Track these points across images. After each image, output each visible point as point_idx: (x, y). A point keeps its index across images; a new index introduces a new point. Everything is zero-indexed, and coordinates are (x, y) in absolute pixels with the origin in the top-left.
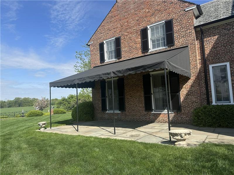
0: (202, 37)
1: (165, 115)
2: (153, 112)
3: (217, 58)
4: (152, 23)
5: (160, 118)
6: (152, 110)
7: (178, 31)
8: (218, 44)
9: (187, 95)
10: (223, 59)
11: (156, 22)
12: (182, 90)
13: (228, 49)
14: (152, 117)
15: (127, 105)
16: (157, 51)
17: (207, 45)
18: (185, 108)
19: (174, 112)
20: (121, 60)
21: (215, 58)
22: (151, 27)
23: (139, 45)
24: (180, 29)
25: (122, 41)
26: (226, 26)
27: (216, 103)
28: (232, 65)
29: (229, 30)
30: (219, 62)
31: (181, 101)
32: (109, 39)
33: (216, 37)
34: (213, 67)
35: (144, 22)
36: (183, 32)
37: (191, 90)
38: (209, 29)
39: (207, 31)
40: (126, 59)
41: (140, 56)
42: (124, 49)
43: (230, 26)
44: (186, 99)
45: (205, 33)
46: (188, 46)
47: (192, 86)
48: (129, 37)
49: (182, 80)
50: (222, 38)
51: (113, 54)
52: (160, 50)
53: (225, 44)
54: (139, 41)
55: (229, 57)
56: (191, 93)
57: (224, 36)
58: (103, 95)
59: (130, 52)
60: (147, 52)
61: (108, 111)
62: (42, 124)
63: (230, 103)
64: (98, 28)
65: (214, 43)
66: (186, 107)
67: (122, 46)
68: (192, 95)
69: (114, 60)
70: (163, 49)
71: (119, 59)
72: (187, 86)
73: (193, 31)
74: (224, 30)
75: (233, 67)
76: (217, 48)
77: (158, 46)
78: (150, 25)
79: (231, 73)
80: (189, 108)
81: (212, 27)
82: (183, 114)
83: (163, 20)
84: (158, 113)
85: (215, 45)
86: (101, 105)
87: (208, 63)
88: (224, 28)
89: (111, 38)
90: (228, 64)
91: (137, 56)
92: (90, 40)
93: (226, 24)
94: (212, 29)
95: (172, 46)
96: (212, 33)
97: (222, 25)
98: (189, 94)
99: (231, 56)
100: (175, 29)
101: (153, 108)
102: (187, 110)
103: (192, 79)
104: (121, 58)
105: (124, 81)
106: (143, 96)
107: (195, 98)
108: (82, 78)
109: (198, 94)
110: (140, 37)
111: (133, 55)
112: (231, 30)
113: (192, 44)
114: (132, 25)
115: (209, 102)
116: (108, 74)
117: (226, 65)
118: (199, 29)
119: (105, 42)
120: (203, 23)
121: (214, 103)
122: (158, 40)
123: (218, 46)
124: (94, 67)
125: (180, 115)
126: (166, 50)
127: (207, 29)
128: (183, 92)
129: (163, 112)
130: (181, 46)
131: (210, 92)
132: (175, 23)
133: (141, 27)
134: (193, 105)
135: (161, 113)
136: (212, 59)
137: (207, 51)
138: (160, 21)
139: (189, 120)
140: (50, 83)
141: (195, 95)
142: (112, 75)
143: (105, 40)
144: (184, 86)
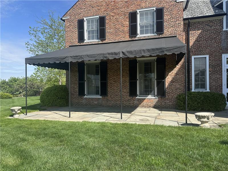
0: (188, 29)
1: (150, 100)
2: (138, 97)
3: (199, 50)
4: (142, 8)
5: (144, 103)
6: (136, 95)
7: (168, 20)
8: (201, 38)
9: (172, 82)
10: (204, 52)
11: (146, 8)
12: (167, 78)
13: (209, 44)
14: (136, 102)
15: (109, 89)
16: (146, 37)
17: (191, 38)
18: (169, 94)
19: (159, 98)
20: (104, 42)
21: (197, 51)
22: (140, 12)
23: (127, 29)
24: (169, 19)
25: (107, 21)
26: (209, 23)
27: (195, 90)
28: (211, 58)
29: (211, 27)
30: (201, 55)
31: (166, 87)
32: (90, 17)
33: (200, 31)
34: (195, 58)
35: (134, 5)
36: (172, 22)
37: (176, 78)
38: (195, 23)
39: (193, 25)
40: (111, 42)
41: (127, 40)
42: (109, 30)
43: (212, 23)
44: (171, 86)
45: (191, 26)
46: (176, 36)
47: (177, 74)
48: (115, 18)
49: (168, 68)
50: (204, 33)
51: (95, 35)
52: (149, 36)
53: (206, 38)
54: (127, 24)
55: (209, 50)
56: (176, 80)
57: (206, 32)
58: (81, 78)
59: (116, 34)
60: (135, 37)
61: (87, 96)
62: (17, 110)
63: (206, 90)
64: (77, 2)
65: (198, 37)
66: (171, 93)
67: (107, 27)
68: (177, 83)
69: (96, 41)
70: (152, 36)
71: (102, 40)
72: (173, 74)
73: (182, 23)
74: (207, 26)
75: (211, 60)
76: (200, 41)
77: (147, 33)
78: (140, 9)
79: (210, 65)
80: (173, 94)
81: (197, 22)
82: (166, 99)
83: (154, 7)
84: (143, 99)
85: (198, 38)
86: (77, 90)
87: (191, 54)
88: (207, 25)
89: (93, 16)
90: (207, 57)
91: (124, 40)
92: (65, 14)
93: (209, 21)
94: (198, 23)
95: (161, 34)
96: (197, 27)
97: (205, 21)
98: (174, 81)
99: (211, 50)
100: (166, 17)
101: (138, 94)
102: (171, 96)
103: (178, 68)
104: (105, 40)
105: (108, 65)
106: (128, 81)
107: (179, 85)
108: (77, 56)
109: (182, 81)
110: (128, 21)
111: (119, 38)
112: (213, 27)
113: (180, 35)
114: (120, 6)
115: (189, 89)
116: (116, 54)
117: (206, 57)
118: (187, 22)
119: (85, 20)
120: (190, 17)
121: (193, 90)
122: (147, 27)
123: (201, 40)
124: (69, 46)
125: (164, 100)
126: (155, 37)
127: (193, 22)
128: (169, 79)
129: (147, 97)
130: (170, 36)
131: (191, 80)
132: (166, 12)
133: (131, 10)
134: (177, 92)
135: (145, 99)
136: (195, 51)
137: (191, 43)
138: (151, 7)
139: (172, 105)
140: (26, 59)
141: (179, 83)
142: (121, 55)
143: (85, 17)
144: (170, 73)
